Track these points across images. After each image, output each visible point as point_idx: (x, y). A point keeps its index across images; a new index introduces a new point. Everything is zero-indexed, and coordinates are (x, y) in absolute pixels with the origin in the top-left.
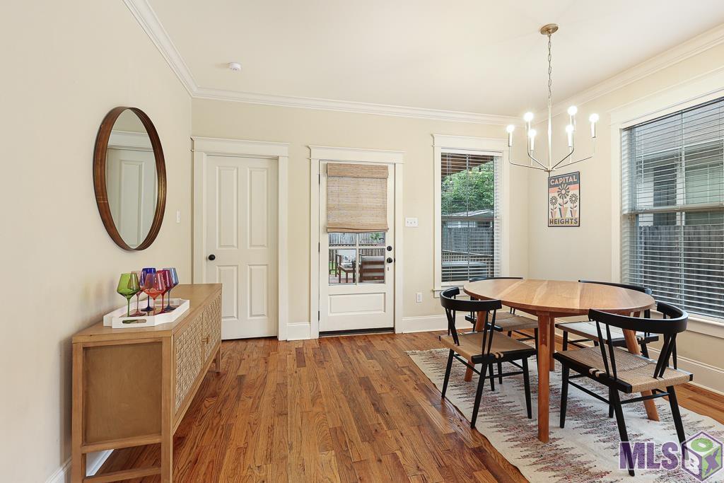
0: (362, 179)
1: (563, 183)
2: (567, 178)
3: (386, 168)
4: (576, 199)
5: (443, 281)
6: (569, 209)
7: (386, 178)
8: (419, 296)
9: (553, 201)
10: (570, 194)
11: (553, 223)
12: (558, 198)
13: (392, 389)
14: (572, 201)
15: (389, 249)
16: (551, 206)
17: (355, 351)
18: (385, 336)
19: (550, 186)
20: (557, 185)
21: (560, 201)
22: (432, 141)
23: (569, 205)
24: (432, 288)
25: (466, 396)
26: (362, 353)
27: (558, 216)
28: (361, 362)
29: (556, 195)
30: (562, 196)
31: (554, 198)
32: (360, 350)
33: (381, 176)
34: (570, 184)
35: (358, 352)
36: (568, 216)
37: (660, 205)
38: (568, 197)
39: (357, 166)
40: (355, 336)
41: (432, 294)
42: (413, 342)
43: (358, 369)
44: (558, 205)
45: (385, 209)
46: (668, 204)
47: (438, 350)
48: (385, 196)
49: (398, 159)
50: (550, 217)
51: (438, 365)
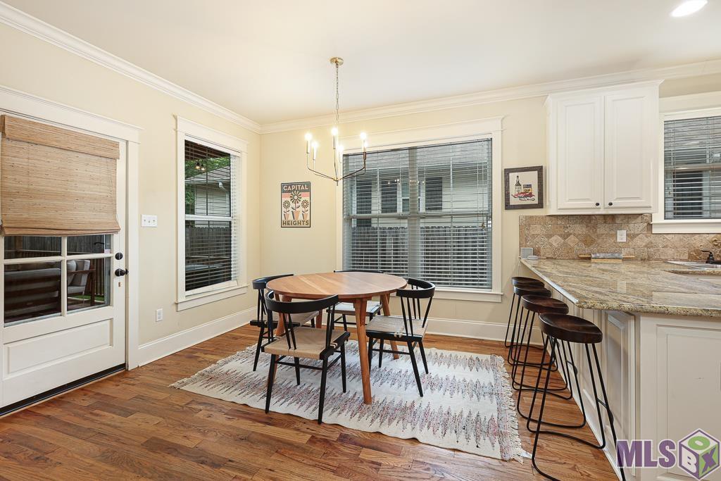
0: (76, 154)
1: (297, 190)
2: (299, 186)
3: (116, 145)
4: (306, 204)
5: (186, 290)
6: (301, 213)
7: (115, 159)
8: (159, 314)
9: (286, 205)
10: (302, 200)
11: (285, 224)
12: (291, 202)
13: (204, 434)
14: (304, 207)
15: (119, 257)
16: (284, 209)
17: (89, 416)
18: (117, 379)
19: (283, 191)
20: (289, 191)
21: (292, 205)
22: (174, 124)
23: (301, 209)
24: (175, 301)
25: (284, 400)
26: (106, 413)
27: (290, 218)
28: (118, 424)
29: (289, 199)
30: (295, 201)
31: (286, 202)
32: (96, 411)
33: (107, 154)
34: (301, 191)
35: (97, 415)
36: (300, 218)
37: (361, 213)
38: (300, 203)
39: (67, 133)
40: (61, 397)
41: (174, 307)
42: (165, 372)
43: (125, 435)
44: (290, 209)
45: (113, 201)
46: (366, 213)
47: (208, 369)
48: (112, 182)
49: (132, 136)
50: (283, 219)
51: (226, 385)
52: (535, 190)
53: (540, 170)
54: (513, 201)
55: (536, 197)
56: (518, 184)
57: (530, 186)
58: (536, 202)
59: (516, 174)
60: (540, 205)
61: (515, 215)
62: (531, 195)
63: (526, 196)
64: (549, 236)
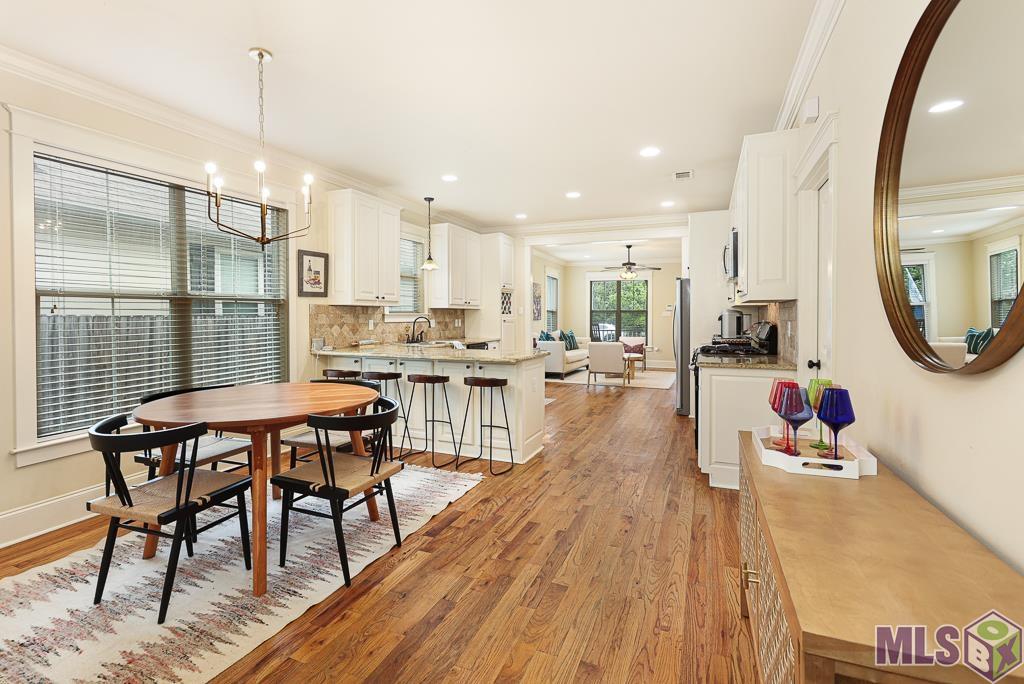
52: (322, 278)
53: (326, 257)
54: (307, 288)
55: (322, 285)
56: (310, 270)
57: (318, 273)
58: (322, 291)
59: (309, 258)
60: (325, 294)
61: (307, 302)
62: (319, 283)
63: (316, 283)
64: (331, 326)
